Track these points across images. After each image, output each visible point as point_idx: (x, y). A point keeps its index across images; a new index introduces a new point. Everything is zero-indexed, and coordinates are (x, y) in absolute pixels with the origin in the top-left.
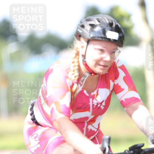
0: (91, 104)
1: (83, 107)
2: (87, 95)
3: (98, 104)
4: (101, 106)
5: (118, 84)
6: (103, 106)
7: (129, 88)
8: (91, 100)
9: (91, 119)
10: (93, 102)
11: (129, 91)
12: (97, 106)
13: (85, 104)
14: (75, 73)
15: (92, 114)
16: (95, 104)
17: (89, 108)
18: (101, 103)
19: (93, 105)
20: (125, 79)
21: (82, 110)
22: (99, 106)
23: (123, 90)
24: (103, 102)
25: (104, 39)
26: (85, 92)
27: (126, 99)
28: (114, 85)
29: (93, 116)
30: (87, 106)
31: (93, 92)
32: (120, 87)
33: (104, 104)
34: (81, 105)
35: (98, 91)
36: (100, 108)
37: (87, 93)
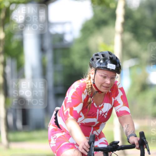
0: (98, 113)
1: (92, 115)
2: (96, 106)
3: (102, 114)
4: (105, 116)
5: (116, 100)
6: (106, 116)
7: (123, 104)
8: (98, 110)
9: (96, 124)
10: (99, 112)
11: (123, 106)
12: (102, 115)
13: (93, 113)
14: (89, 90)
15: (98, 121)
16: (101, 114)
17: (97, 115)
18: (105, 113)
19: (99, 114)
20: (122, 97)
21: (92, 116)
22: (103, 115)
23: (119, 104)
24: (106, 112)
25: (105, 69)
26: (95, 104)
27: (120, 111)
28: (115, 101)
29: (98, 122)
30: (95, 114)
31: (100, 105)
32: (117, 102)
33: (106, 114)
34: (91, 113)
35: (103, 104)
36: (103, 116)
37: (96, 105)
